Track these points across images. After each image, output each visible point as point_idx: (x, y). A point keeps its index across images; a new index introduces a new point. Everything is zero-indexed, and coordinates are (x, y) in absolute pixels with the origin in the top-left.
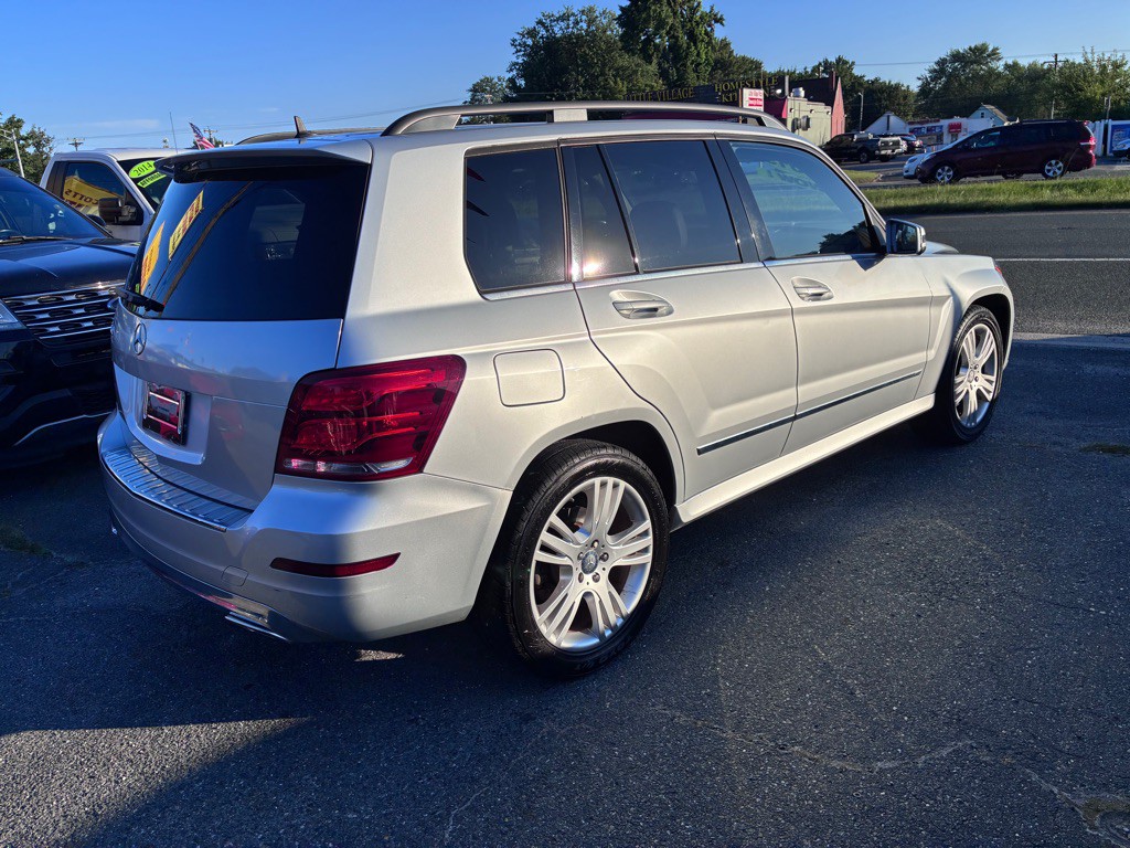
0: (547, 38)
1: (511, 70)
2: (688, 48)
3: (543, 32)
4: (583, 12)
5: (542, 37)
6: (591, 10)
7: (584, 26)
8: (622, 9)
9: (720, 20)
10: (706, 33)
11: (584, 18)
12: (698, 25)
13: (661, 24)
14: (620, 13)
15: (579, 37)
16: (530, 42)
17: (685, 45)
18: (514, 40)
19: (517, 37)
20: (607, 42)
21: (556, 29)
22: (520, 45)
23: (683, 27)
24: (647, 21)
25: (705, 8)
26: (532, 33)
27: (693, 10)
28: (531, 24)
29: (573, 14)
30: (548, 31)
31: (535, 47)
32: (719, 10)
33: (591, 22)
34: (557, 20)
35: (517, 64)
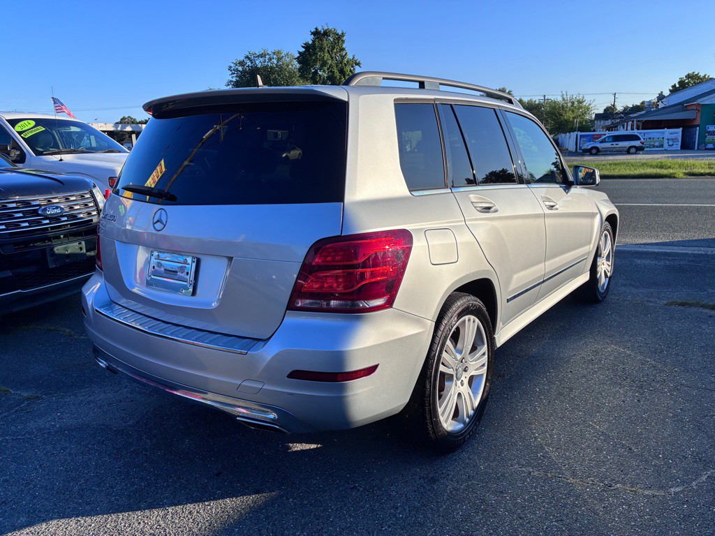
0: (252, 67)
1: (228, 85)
2: (340, 78)
3: (249, 63)
4: (274, 53)
5: (248, 66)
6: (279, 52)
7: (275, 61)
8: (300, 53)
9: (358, 64)
10: (351, 71)
11: (275, 56)
12: (346, 65)
13: (324, 64)
14: (298, 55)
15: (271, 68)
16: (240, 69)
17: (338, 77)
18: (230, 67)
19: (232, 65)
20: (289, 72)
21: (257, 62)
22: (234, 70)
23: (337, 66)
24: (315, 61)
25: (350, 56)
26: (242, 63)
27: (343, 57)
28: (242, 58)
29: (268, 54)
30: (252, 63)
31: (244, 72)
32: (358, 58)
33: (279, 59)
34: (258, 56)
35: (231, 81)
